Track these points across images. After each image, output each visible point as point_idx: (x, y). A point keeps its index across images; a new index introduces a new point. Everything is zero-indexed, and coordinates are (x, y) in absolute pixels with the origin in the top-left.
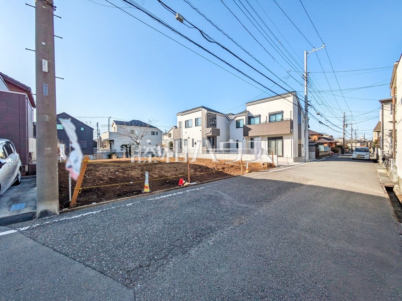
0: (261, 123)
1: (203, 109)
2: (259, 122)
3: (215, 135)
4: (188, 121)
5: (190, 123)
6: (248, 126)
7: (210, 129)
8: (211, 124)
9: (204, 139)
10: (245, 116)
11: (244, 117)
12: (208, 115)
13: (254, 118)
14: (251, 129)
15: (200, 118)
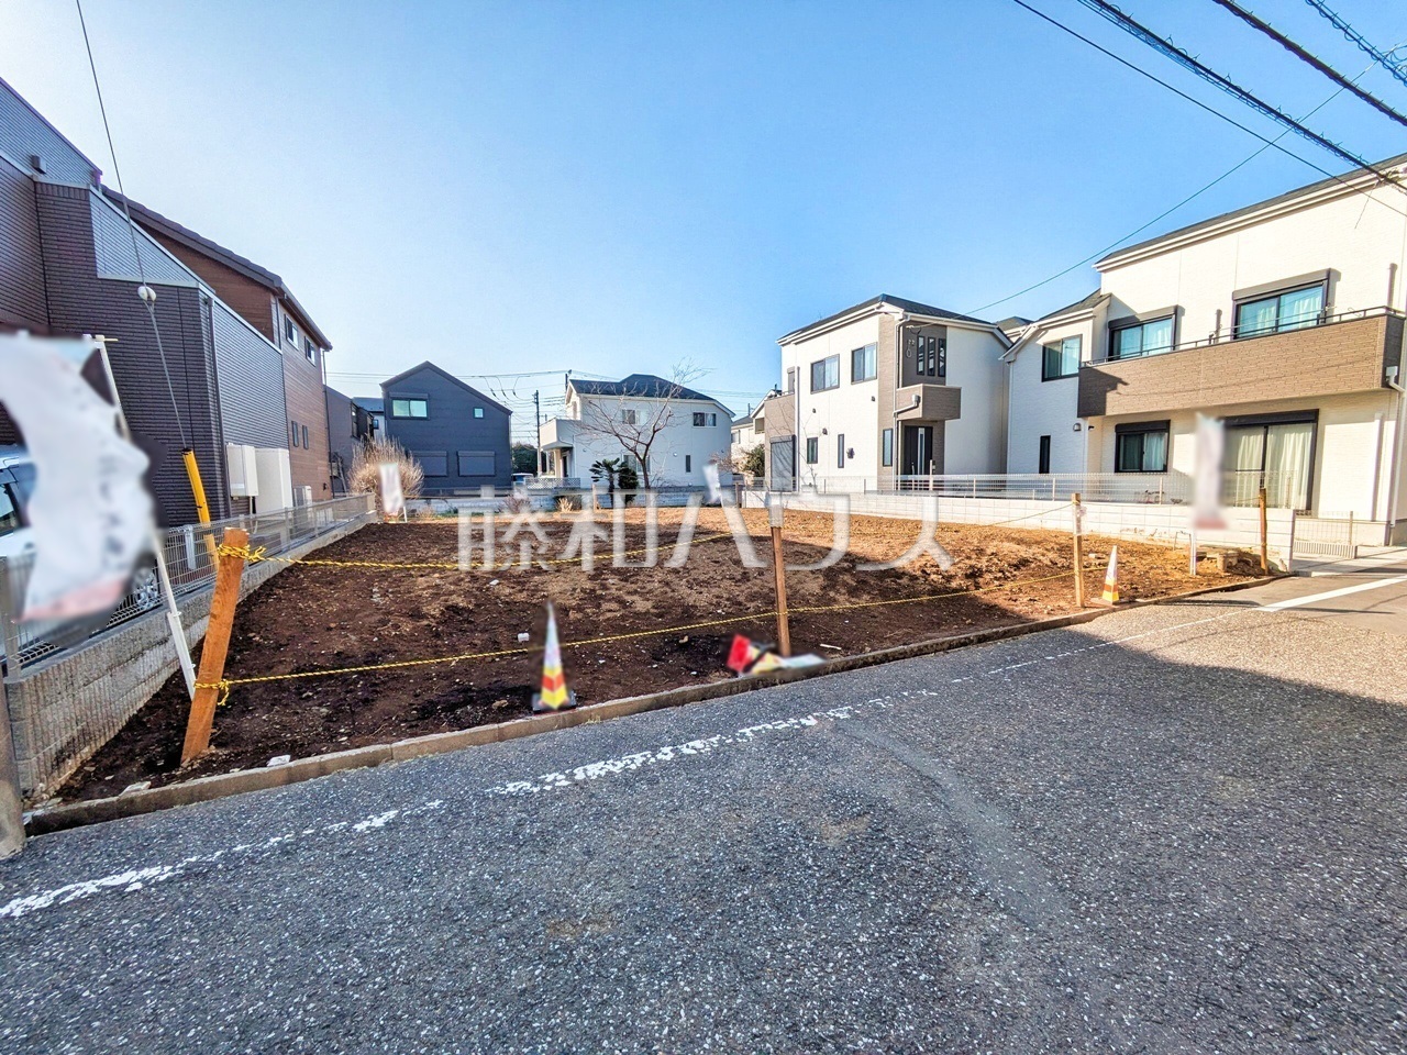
0: (1182, 348)
1: (887, 307)
2: (1168, 342)
3: (939, 418)
4: (822, 362)
5: (831, 369)
6: (1107, 368)
7: (917, 389)
8: (921, 369)
9: (888, 433)
10: (1091, 321)
11: (1086, 329)
12: (908, 332)
13: (1141, 325)
14: (1120, 381)
15: (871, 346)
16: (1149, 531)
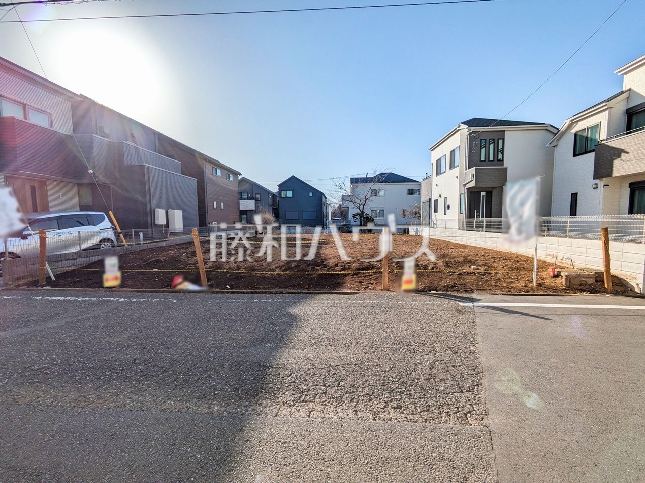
1: (462, 126)
3: (495, 185)
4: (440, 159)
5: (443, 163)
6: (614, 143)
7: (473, 170)
9: (462, 195)
11: (603, 117)
12: (473, 138)
14: (623, 151)
15: (457, 148)
16: (560, 257)
